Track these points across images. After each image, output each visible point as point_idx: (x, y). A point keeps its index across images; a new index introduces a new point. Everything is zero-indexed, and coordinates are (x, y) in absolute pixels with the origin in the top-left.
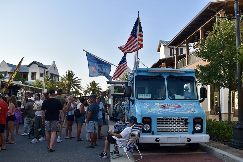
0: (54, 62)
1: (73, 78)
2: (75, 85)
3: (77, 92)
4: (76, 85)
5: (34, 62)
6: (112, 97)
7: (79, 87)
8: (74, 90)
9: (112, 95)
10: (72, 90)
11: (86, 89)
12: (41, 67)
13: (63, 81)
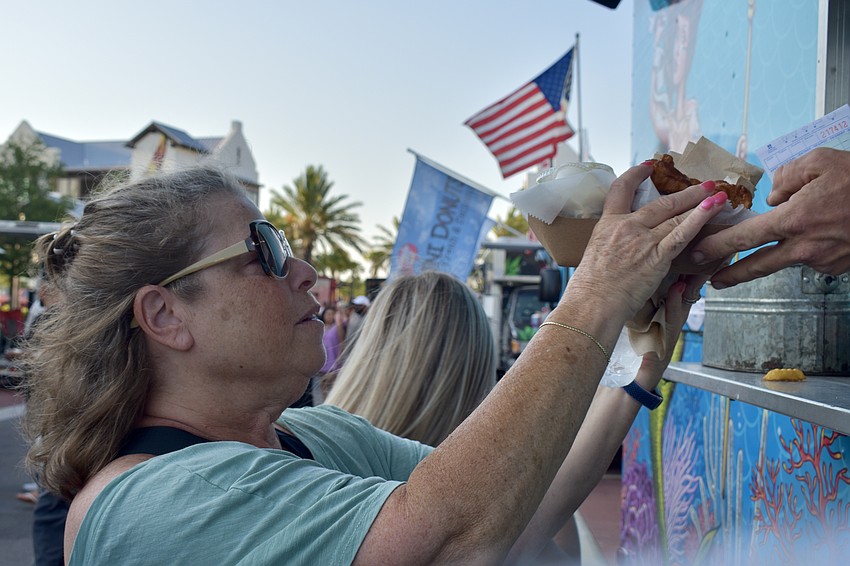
0: (237, 126)
1: (327, 198)
2: (334, 230)
3: (340, 260)
4: (337, 230)
5: (153, 129)
6: (496, 290)
7: (351, 240)
8: (329, 250)
9: (499, 283)
10: (322, 248)
11: (378, 246)
12: (185, 147)
13: (278, 213)
